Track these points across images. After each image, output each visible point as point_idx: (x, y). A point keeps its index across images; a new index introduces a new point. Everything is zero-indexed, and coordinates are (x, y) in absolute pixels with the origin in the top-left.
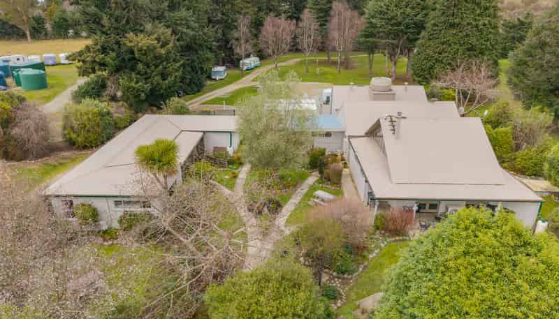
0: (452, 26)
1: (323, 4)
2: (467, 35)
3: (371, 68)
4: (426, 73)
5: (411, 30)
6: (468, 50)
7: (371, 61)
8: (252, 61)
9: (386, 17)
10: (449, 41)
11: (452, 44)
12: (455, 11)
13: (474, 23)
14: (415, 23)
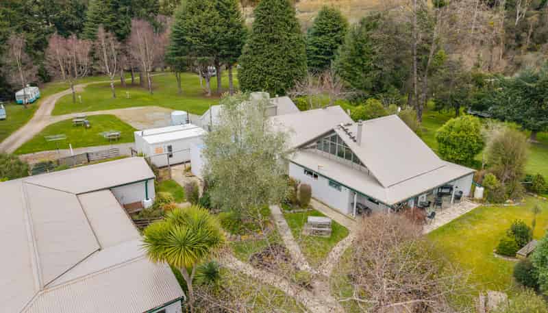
0: (273, 41)
1: (108, 23)
2: (286, 49)
3: (180, 86)
4: (257, 85)
5: (224, 47)
6: (290, 62)
7: (179, 80)
8: (31, 92)
9: (198, 34)
10: (272, 55)
11: (277, 57)
12: (272, 27)
13: (288, 38)
14: (226, 40)
